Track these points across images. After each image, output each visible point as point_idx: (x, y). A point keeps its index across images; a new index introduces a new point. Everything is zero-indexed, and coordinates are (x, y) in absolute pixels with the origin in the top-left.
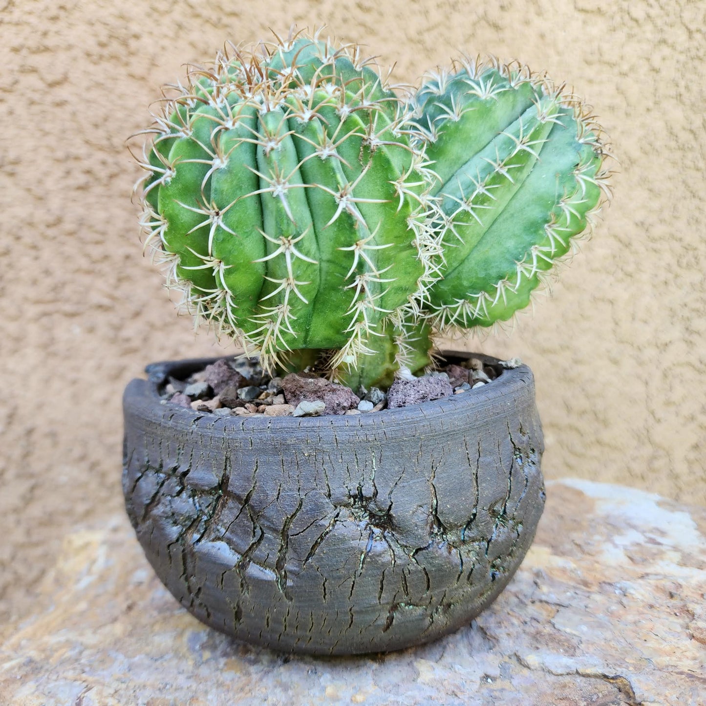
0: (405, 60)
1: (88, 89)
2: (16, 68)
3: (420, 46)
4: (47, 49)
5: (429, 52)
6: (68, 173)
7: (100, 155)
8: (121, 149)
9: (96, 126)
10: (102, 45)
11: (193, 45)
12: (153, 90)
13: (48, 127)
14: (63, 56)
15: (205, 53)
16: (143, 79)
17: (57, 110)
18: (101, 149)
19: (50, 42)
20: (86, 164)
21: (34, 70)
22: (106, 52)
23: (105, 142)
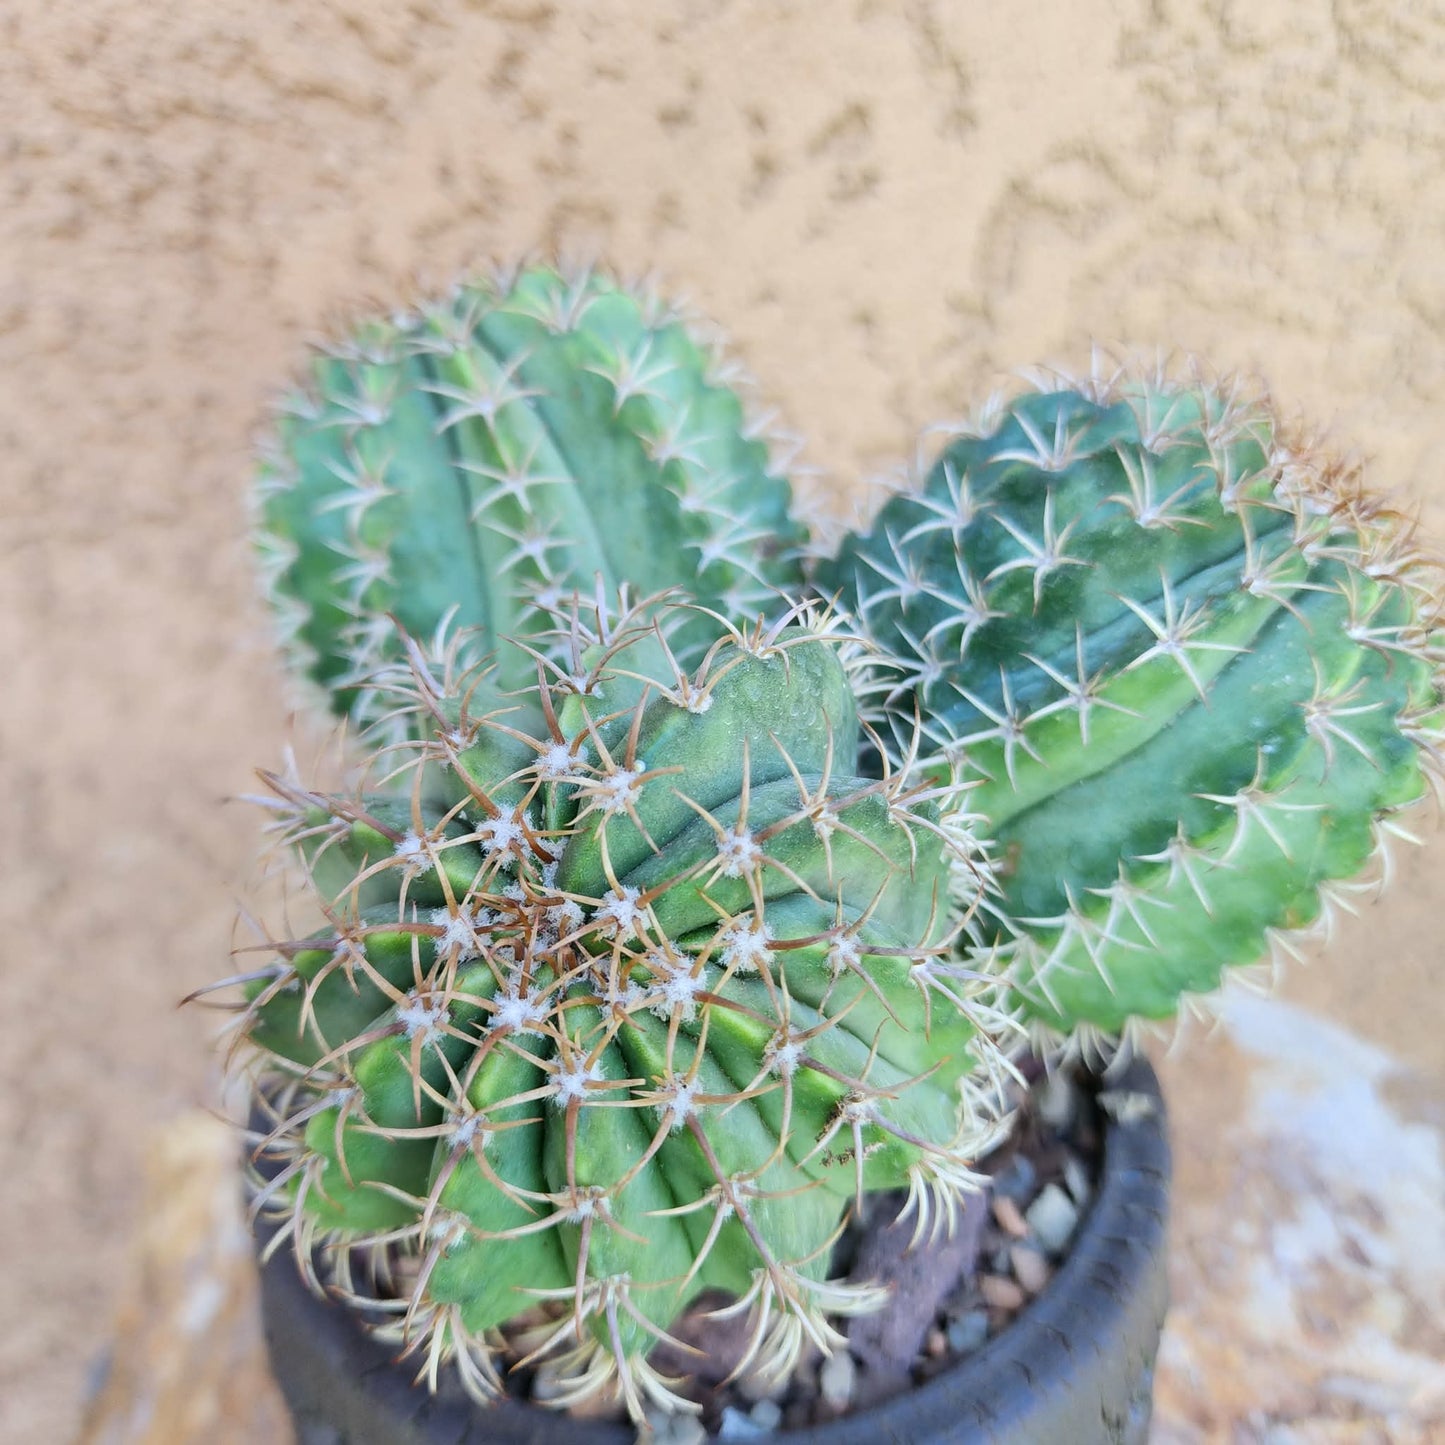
6: (23, 191)
7: (99, 140)
8: (151, 119)
9: (77, 59)
18: (99, 120)
20: (65, 166)
23: (104, 105)
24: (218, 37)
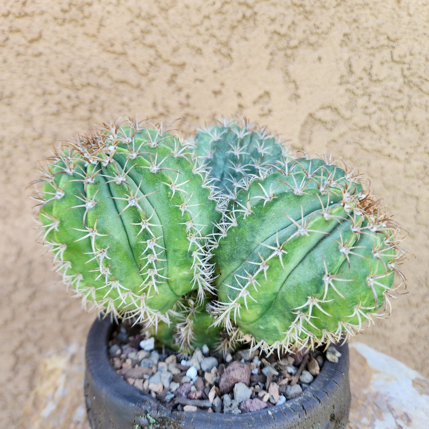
0: (288, 21)
1: (56, 44)
2: (6, 28)
3: (301, 9)
4: (26, 15)
5: (307, 14)
6: (46, 104)
7: (66, 92)
8: (80, 87)
9: (63, 71)
10: (64, 11)
11: (129, 9)
12: (101, 45)
13: (30, 71)
14: (38, 19)
15: (138, 16)
16: (94, 36)
17: (36, 59)
18: (67, 87)
19: (29, 9)
20: (57, 98)
21: (18, 31)
22: (67, 16)
23: (69, 83)
24: (99, 67)
